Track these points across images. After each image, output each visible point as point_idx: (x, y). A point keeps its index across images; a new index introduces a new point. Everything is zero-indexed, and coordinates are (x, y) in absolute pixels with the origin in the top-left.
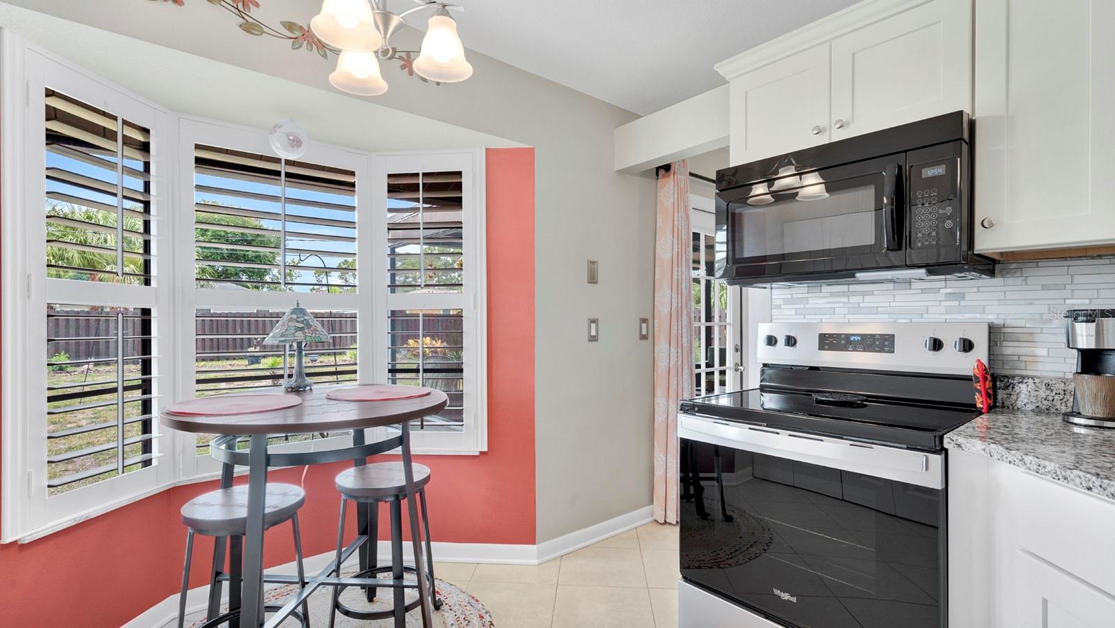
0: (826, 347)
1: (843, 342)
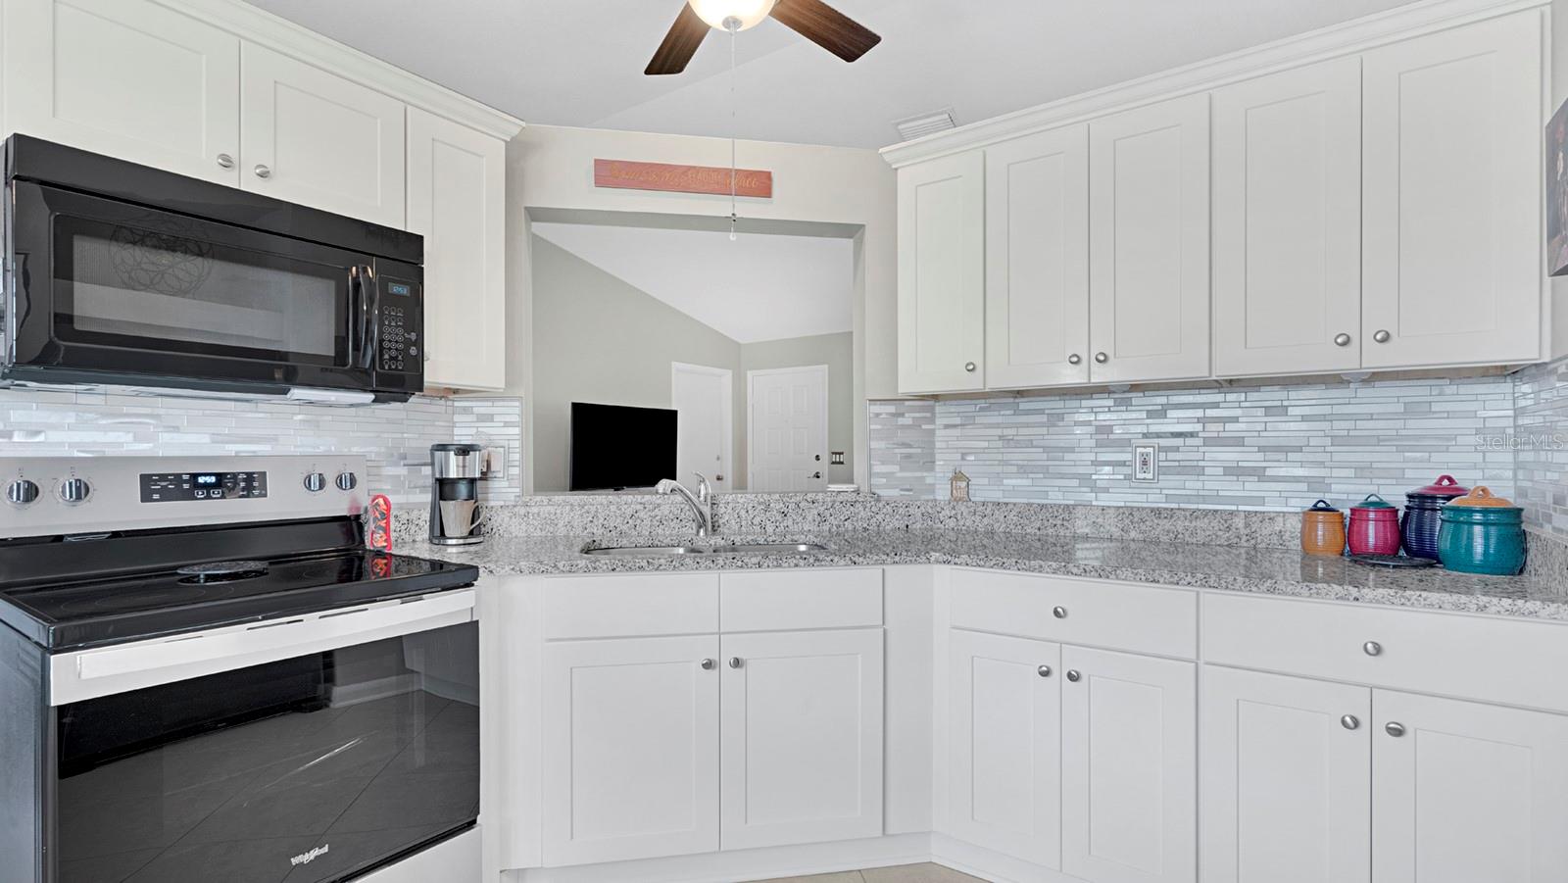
0: (156, 496)
1: (186, 486)
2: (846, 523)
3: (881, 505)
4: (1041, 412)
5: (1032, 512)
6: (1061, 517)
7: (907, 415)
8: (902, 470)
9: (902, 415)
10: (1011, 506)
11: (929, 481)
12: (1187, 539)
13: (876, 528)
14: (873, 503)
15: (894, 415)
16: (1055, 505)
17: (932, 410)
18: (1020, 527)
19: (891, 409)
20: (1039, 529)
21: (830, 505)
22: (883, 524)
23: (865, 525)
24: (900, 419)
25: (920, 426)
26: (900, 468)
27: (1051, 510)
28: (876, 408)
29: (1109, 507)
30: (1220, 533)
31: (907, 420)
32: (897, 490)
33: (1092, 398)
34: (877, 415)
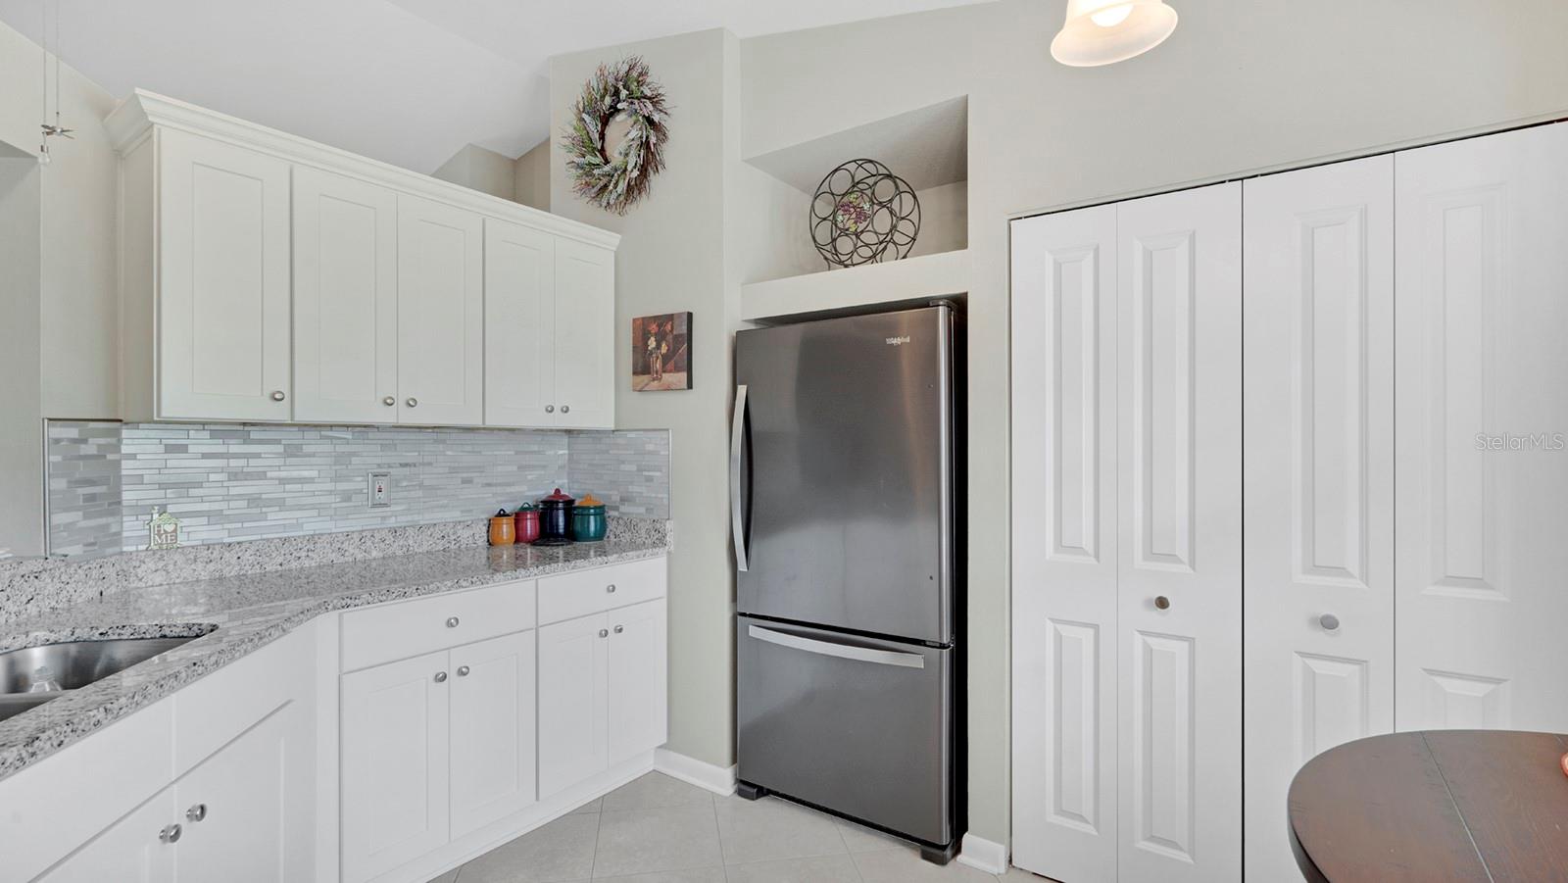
2: (29, 606)
3: (72, 571)
4: (278, 442)
5: (273, 548)
6: (306, 549)
7: (91, 440)
8: (86, 517)
9: (84, 441)
10: (248, 545)
11: (114, 529)
12: (416, 550)
13: (66, 605)
14: (62, 570)
15: (75, 441)
16: (299, 537)
17: (117, 434)
18: (258, 567)
19: (73, 432)
20: (281, 565)
21: (7, 583)
22: (74, 597)
23: (53, 604)
24: (83, 446)
25: (105, 456)
26: (84, 514)
27: (294, 543)
28: (57, 431)
29: (353, 532)
30: (438, 541)
31: (89, 448)
32: (81, 546)
33: (331, 430)
34: (57, 441)
